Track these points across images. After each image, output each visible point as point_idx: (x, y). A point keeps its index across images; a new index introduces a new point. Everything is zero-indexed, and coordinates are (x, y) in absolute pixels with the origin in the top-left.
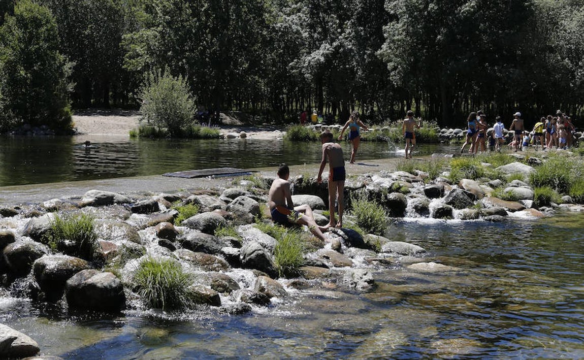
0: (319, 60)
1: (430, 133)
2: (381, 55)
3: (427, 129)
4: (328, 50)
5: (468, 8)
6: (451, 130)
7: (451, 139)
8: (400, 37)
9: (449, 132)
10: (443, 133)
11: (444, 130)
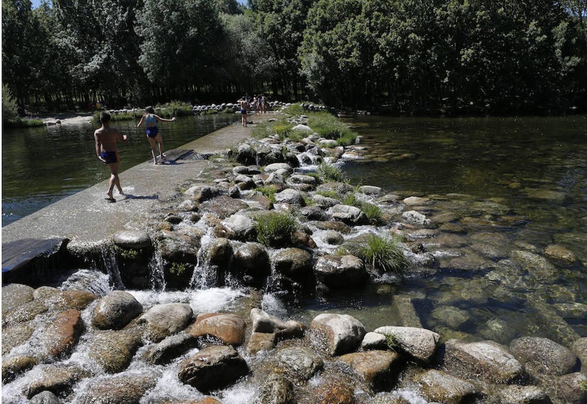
0: (97, 68)
1: (188, 109)
2: (141, 63)
3: (186, 107)
4: (101, 61)
5: (193, 33)
6: (199, 107)
7: (200, 112)
8: (153, 52)
9: (199, 108)
10: (195, 108)
11: (195, 107)
